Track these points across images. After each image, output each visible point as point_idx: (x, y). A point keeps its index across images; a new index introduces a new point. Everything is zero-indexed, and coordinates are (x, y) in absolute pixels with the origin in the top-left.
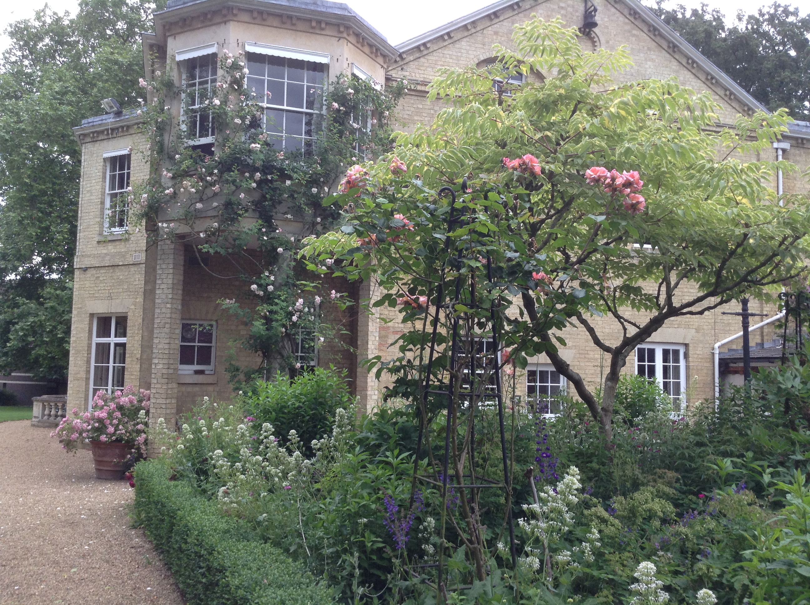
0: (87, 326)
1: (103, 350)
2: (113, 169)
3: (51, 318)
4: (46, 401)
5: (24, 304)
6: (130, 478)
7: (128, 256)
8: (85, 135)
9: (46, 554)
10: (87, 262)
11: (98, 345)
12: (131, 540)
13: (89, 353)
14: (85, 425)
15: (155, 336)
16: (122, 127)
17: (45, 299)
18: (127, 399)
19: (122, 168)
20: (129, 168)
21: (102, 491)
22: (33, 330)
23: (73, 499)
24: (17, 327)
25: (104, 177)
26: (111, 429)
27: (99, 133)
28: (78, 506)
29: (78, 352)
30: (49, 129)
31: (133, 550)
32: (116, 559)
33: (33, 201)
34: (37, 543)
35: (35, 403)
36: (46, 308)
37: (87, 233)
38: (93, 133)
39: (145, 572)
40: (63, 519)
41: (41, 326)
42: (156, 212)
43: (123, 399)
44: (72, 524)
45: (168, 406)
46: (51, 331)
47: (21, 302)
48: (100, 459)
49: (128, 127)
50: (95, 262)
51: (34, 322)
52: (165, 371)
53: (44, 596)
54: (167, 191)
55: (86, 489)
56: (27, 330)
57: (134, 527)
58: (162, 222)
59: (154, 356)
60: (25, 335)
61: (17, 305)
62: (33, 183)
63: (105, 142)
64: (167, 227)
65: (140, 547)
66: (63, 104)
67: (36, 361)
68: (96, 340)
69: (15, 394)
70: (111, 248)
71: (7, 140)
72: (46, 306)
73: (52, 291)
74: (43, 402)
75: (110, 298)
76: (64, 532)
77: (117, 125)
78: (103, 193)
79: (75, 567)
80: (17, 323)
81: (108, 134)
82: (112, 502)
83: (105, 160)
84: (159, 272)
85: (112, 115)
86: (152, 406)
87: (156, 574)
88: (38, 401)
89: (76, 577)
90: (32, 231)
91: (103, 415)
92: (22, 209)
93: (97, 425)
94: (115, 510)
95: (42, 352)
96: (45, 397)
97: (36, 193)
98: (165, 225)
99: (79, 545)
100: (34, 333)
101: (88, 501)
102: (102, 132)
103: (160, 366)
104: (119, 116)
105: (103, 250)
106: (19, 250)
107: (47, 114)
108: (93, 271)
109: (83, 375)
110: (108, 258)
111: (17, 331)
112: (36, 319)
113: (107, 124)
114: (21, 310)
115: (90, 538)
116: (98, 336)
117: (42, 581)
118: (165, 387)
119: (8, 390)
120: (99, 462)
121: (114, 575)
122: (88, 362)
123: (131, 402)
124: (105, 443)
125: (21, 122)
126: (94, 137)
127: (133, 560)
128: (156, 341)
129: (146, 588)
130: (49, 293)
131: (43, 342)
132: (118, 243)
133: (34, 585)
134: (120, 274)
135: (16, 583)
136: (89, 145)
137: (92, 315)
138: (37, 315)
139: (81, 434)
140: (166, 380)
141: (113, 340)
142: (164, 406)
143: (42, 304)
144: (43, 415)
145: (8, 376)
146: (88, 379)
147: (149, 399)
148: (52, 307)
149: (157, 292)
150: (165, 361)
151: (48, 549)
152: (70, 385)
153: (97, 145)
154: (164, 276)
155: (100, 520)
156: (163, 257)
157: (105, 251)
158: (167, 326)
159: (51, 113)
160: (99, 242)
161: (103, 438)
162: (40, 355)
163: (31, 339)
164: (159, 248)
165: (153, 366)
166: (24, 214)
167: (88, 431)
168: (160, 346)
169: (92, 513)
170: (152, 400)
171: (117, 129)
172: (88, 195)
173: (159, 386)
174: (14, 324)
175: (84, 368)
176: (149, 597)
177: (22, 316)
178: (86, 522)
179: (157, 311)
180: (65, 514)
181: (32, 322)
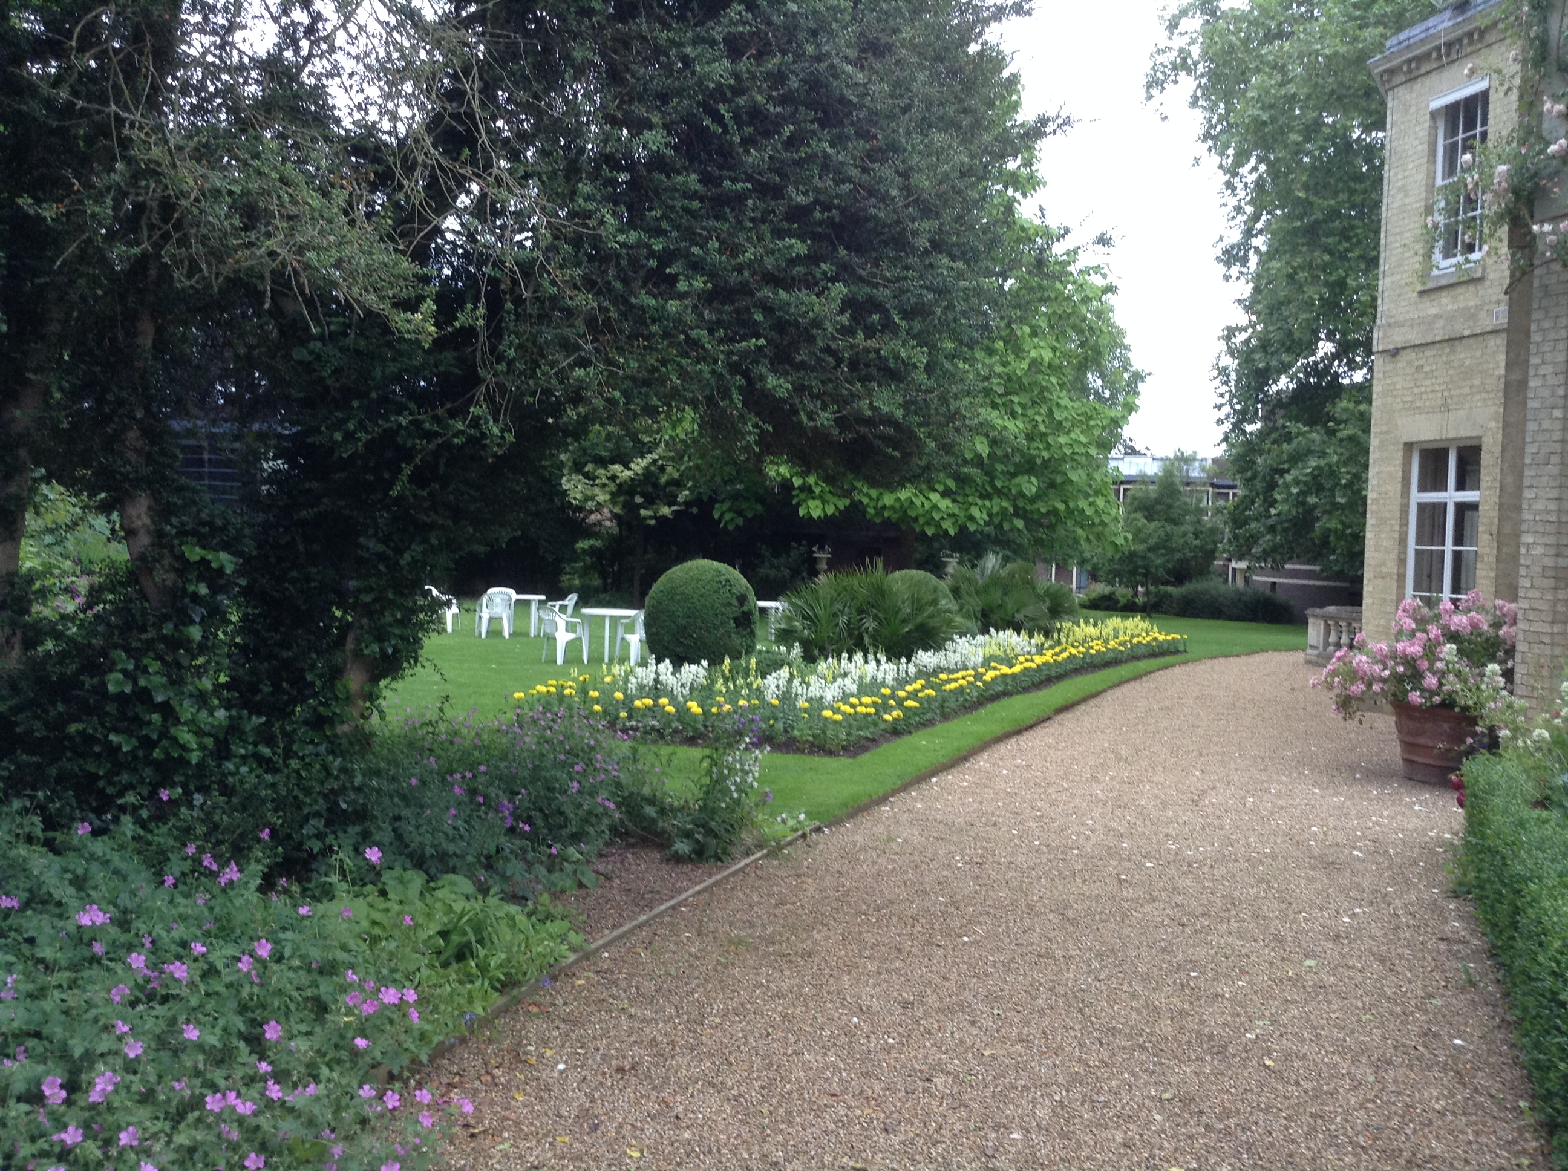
0: (1399, 469)
1: (1432, 516)
2: (1452, 131)
3: (1349, 459)
4: (1331, 618)
5: (1299, 434)
6: (1458, 787)
7: (1482, 314)
8: (1391, 72)
9: (1265, 918)
10: (1399, 338)
11: (1421, 507)
12: (1446, 921)
13: (1404, 524)
14: (1377, 668)
15: (1527, 482)
16: (1470, 34)
17: (1338, 423)
18: (1465, 619)
19: (1470, 125)
20: (1484, 123)
21: (1410, 806)
22: (1315, 484)
23: (1346, 815)
24: (1288, 478)
25: (1433, 153)
26: (1431, 681)
27: (1419, 59)
28: (1354, 829)
29: (1382, 521)
30: (1341, 84)
31: (1443, 946)
32: (1401, 957)
33: (1312, 232)
34: (1252, 892)
35: (1311, 621)
36: (1341, 440)
37: (1397, 277)
38: (1409, 62)
39: (1459, 1002)
40: (1316, 852)
41: (1333, 473)
42: (1530, 203)
43: (1456, 619)
44: (1329, 864)
45: (1557, 639)
46: (1350, 485)
47: (1294, 430)
48: (1411, 739)
49: (1482, 33)
50: (1414, 336)
51: (1318, 467)
52: (1549, 562)
53: (1240, 1004)
54: (1553, 148)
55: (1378, 798)
56: (1305, 483)
57: (1455, 895)
58: (1542, 223)
59: (1524, 527)
60: (1302, 493)
61: (1288, 438)
62: (1313, 199)
63: (1434, 75)
64: (1554, 232)
65: (1458, 941)
66: (1367, 26)
67: (1325, 542)
68: (1417, 497)
69: (1292, 603)
70: (1446, 303)
71: (1264, 123)
72: (1340, 435)
73: (1351, 406)
74: (1326, 619)
75: (1445, 408)
76: (1311, 880)
77: (1460, 32)
78: (1430, 187)
79: (1314, 957)
80: (1288, 471)
81: (1439, 57)
82: (1424, 832)
83: (1434, 115)
84: (1536, 337)
85: (1448, 14)
86: (1521, 636)
87: (1483, 1011)
88: (1315, 616)
89: (1310, 980)
90: (1314, 293)
91: (1415, 649)
92: (1294, 251)
93: (1401, 669)
94: (1427, 849)
95: (1334, 524)
96: (1331, 609)
97: (1319, 215)
98: (1547, 228)
99: (1332, 912)
100: (1319, 489)
101: (1377, 823)
102: (1427, 56)
103: (1538, 551)
104: (1463, 12)
105: (1430, 308)
106: (1290, 333)
107: (1336, 54)
108: (1411, 355)
109: (1392, 567)
110: (1440, 323)
111: (1287, 486)
112: (1322, 462)
113: (1435, 37)
114: (1294, 445)
115: (1359, 902)
116: (1422, 488)
117: (1243, 972)
118: (1549, 596)
119: (1281, 596)
120: (1409, 746)
121: (1388, 991)
122: (1403, 541)
123: (1475, 626)
124: (1418, 708)
125: (1290, 81)
126: (1410, 71)
127: (1439, 967)
128: (1528, 494)
129: (1451, 1037)
130: (1345, 410)
131: (1336, 506)
132: (1460, 290)
133: (1227, 976)
134: (1464, 356)
135: (1194, 964)
136: (1400, 91)
137: (1409, 446)
138: (1323, 454)
139: (1369, 685)
140: (1551, 583)
141: (1451, 496)
142: (1547, 640)
143: (1332, 433)
144: (1327, 644)
145: (1277, 569)
146: (1401, 577)
147: (1514, 623)
148: (1351, 438)
149: (1532, 384)
150: (1550, 540)
151: (1271, 908)
152: (1367, 588)
153: (1417, 86)
154: (1546, 348)
155: (1389, 868)
156: (1544, 303)
157: (1433, 311)
158: (1555, 459)
159: (1342, 50)
160: (1422, 293)
161: (1415, 697)
162: (1330, 530)
163: (1312, 500)
164: (1536, 284)
165: (1523, 551)
166: (1298, 260)
167: (1384, 681)
168: (1538, 506)
169: (1378, 847)
170: (1522, 625)
171: (1459, 40)
172: (1400, 196)
173: (1537, 594)
174: (1282, 472)
175: (1393, 556)
176: (1456, 1060)
177: (1296, 458)
178: (1359, 866)
179: (1531, 426)
180: (1323, 842)
181: (1315, 468)
